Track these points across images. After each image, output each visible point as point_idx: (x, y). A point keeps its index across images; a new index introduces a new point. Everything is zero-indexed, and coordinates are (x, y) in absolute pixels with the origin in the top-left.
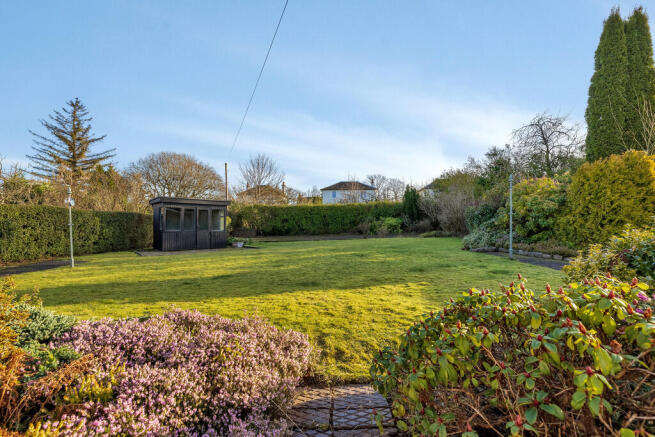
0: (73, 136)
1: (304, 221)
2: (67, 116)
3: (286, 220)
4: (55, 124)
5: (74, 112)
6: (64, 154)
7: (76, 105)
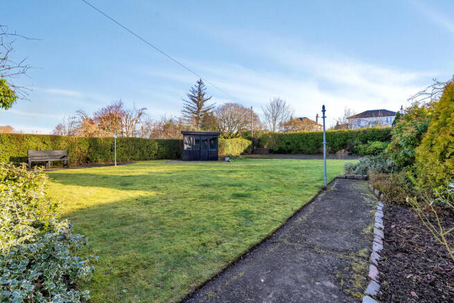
0: (198, 98)
1: (301, 144)
2: (196, 89)
3: (289, 143)
4: (191, 94)
5: (199, 87)
6: (194, 108)
7: (200, 83)
